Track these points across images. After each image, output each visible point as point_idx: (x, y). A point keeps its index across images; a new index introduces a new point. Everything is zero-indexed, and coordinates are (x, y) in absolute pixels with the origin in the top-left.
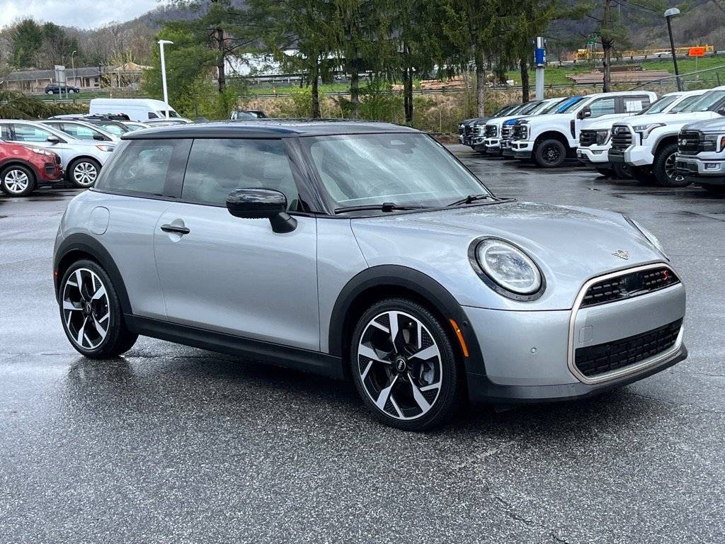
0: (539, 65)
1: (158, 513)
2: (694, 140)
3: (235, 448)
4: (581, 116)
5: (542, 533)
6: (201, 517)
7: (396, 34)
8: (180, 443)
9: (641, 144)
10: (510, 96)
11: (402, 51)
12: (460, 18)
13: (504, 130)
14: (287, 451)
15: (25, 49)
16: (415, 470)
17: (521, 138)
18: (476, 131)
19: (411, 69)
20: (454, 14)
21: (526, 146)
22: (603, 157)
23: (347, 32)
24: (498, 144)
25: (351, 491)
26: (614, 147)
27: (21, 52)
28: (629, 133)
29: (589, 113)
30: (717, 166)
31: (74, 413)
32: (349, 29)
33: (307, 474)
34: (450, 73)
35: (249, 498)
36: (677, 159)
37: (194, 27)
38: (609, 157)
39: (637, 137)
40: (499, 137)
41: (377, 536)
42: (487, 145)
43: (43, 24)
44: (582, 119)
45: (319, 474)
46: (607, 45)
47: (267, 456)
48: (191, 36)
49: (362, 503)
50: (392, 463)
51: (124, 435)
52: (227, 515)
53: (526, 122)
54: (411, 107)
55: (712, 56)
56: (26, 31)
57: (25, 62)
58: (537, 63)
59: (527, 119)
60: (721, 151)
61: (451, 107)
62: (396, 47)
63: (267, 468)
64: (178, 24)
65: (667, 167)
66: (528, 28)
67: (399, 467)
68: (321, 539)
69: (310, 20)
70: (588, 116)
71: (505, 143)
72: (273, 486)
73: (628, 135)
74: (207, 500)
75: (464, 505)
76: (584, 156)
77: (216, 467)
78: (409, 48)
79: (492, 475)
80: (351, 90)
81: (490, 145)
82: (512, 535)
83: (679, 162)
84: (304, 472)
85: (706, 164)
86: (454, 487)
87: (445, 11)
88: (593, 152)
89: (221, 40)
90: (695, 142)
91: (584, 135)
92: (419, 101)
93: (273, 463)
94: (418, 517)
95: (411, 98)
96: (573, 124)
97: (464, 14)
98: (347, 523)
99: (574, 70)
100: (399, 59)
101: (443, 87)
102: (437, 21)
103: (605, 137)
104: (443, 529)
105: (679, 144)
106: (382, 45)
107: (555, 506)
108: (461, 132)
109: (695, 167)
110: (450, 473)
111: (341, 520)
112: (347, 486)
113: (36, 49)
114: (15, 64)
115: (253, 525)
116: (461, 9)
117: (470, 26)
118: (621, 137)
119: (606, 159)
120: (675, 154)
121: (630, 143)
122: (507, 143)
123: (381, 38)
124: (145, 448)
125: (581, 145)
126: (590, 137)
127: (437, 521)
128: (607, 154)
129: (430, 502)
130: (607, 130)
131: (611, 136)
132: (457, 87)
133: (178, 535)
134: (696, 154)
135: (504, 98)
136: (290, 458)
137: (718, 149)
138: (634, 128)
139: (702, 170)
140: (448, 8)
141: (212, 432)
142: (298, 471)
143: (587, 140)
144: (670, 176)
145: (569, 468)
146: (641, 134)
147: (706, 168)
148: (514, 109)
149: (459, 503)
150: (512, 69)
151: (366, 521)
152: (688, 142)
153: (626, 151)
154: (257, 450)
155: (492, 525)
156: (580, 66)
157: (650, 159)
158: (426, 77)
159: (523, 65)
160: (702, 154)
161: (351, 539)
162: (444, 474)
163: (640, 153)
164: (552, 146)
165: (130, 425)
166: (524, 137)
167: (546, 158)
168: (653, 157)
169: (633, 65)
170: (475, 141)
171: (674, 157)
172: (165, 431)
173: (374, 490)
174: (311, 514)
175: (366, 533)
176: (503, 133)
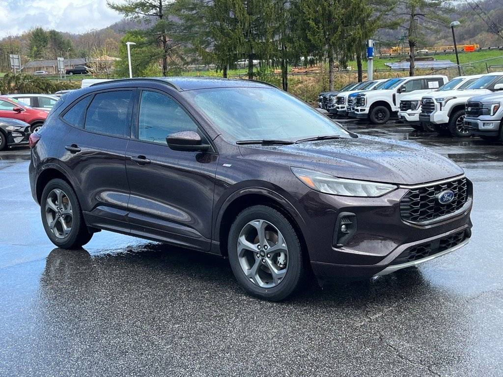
0: (370, 58)
1: (176, 354)
2: (477, 108)
3: (215, 311)
4: (399, 91)
5: (421, 368)
6: (204, 356)
7: (277, 38)
8: (180, 308)
9: (441, 110)
10: (350, 77)
11: (281, 49)
12: (318, 28)
13: (349, 100)
14: (249, 313)
15: (38, 47)
16: (333, 326)
17: (361, 105)
18: (330, 100)
19: (286, 60)
20: (314, 25)
21: (364, 110)
22: (416, 118)
23: (246, 36)
24: (345, 109)
25: (295, 340)
26: (423, 112)
27: (35, 48)
28: (433, 103)
29: (404, 89)
30: (491, 124)
31: (108, 288)
32: (247, 35)
33: (264, 329)
34: (312, 62)
35: (231, 345)
36: (464, 119)
37: (148, 34)
38: (419, 118)
39: (439, 105)
40: (346, 105)
41: (318, 370)
42: (338, 109)
43: (48, 30)
44: (400, 93)
45: (272, 329)
46: (412, 44)
47: (237, 317)
48: (145, 39)
49: (304, 348)
50: (317, 322)
51: (143, 302)
52: (220, 355)
53: (364, 95)
54: (287, 84)
55: (478, 51)
56: (38, 35)
57: (37, 55)
58: (368, 56)
59: (364, 93)
60: (494, 115)
61: (311, 84)
62: (277, 46)
63: (239, 325)
64: (136, 32)
65: (458, 124)
66: (363, 34)
67: (323, 325)
68: (283, 371)
69: (222, 29)
70: (404, 91)
71: (350, 108)
72: (245, 337)
73: (432, 104)
74: (205, 346)
75: (368, 349)
76: (403, 117)
77: (206, 324)
78: (285, 47)
79: (383, 330)
80: (249, 73)
81: (340, 110)
82: (403, 369)
83: (466, 122)
84: (262, 327)
85: (484, 123)
86: (360, 338)
87: (308, 24)
88: (409, 115)
89: (165, 42)
90: (477, 109)
91: (403, 104)
92: (291, 80)
93: (242, 321)
94: (341, 357)
95: (287, 79)
96: (394, 96)
97: (321, 25)
98: (297, 361)
99: (390, 60)
100: (279, 54)
101: (306, 71)
102: (304, 30)
103: (417, 105)
104: (358, 365)
105: (466, 110)
106: (268, 45)
107: (427, 351)
108: (320, 100)
109: (477, 125)
110: (356, 329)
111: (293, 359)
112: (292, 337)
113: (44, 47)
114: (31, 57)
115: (237, 362)
116: (319, 22)
117: (325, 33)
118: (428, 106)
119: (418, 119)
120: (463, 116)
121: (434, 109)
122: (352, 109)
123: (267, 41)
124: (159, 311)
125: (401, 110)
126: (406, 105)
127: (354, 360)
128: (418, 116)
129: (347, 348)
130: (418, 101)
131: (421, 104)
132: (315, 71)
133: (192, 369)
134: (478, 117)
135: (346, 79)
136: (252, 318)
137: (492, 114)
138: (436, 99)
139: (481, 127)
140: (311, 22)
141: (199, 301)
142: (258, 326)
143: (405, 107)
144: (459, 131)
145: (431, 325)
146: (441, 103)
147: (484, 126)
148: (355, 86)
149: (365, 348)
150: (351, 60)
151: (309, 360)
152: (472, 109)
153: (431, 114)
154: (230, 313)
155: (389, 363)
156: (395, 57)
157: (446, 120)
158: (296, 65)
159: (358, 58)
160: (481, 117)
161: (302, 372)
162: (351, 329)
163: (440, 116)
164: (381, 111)
165: (146, 296)
166: (362, 104)
167: (377, 118)
168: (448, 118)
169: (428, 57)
170: (330, 107)
171: (462, 119)
172: (169, 300)
173: (309, 340)
174: (273, 355)
175: (310, 368)
176: (349, 102)
